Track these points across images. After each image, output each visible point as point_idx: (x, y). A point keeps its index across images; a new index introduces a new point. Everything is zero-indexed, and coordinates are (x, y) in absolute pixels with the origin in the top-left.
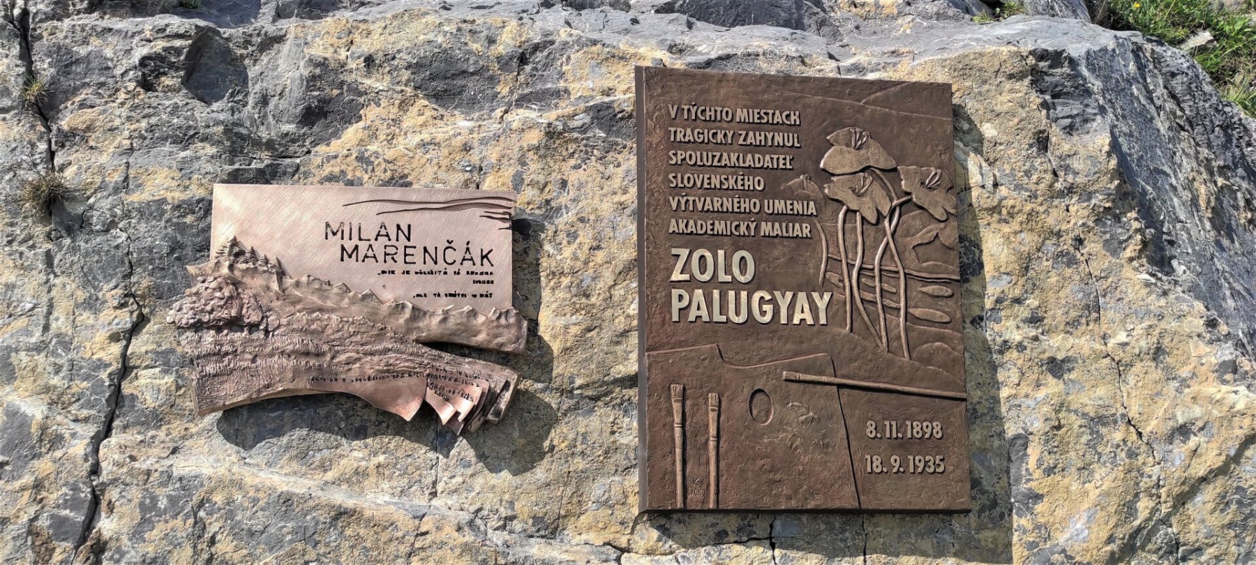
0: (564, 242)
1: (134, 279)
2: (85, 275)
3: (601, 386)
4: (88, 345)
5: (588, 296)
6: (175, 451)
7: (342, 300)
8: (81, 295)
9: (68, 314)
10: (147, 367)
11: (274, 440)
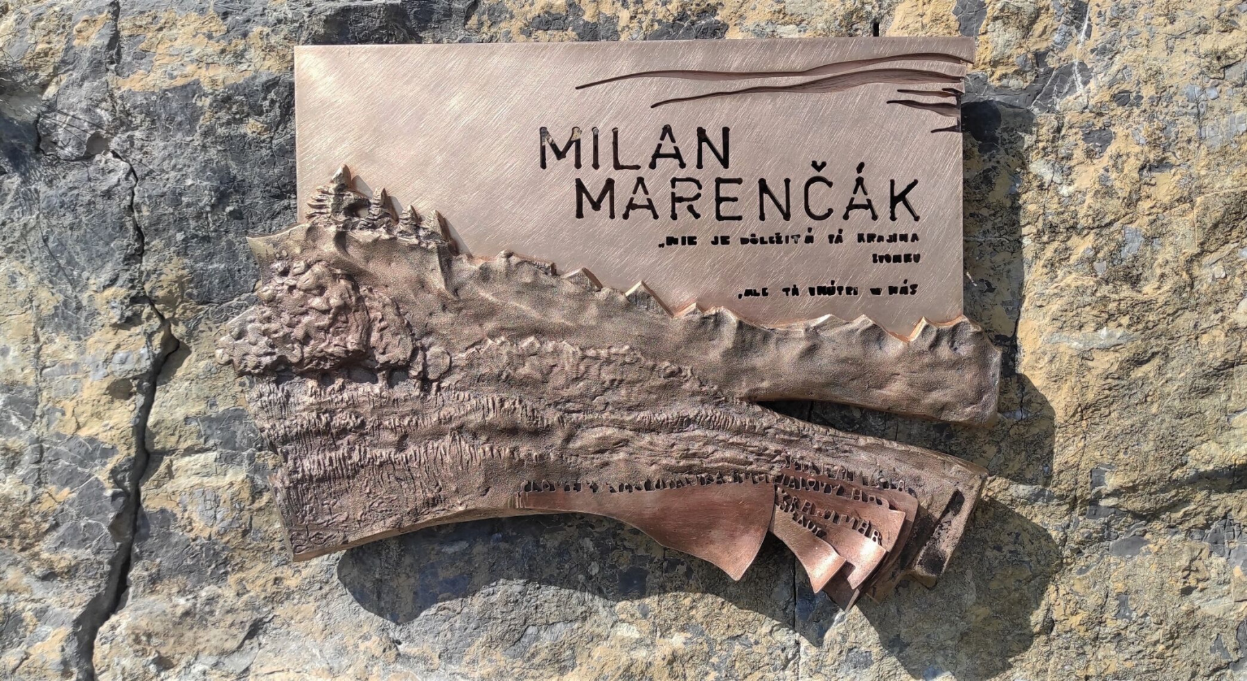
0: (1079, 154)
1: (147, 264)
2: (52, 256)
3: (1163, 490)
4: (69, 405)
5: (1135, 281)
6: (255, 629)
7: (582, 309)
8: (48, 299)
9: (24, 341)
10: (189, 451)
11: (455, 604)
